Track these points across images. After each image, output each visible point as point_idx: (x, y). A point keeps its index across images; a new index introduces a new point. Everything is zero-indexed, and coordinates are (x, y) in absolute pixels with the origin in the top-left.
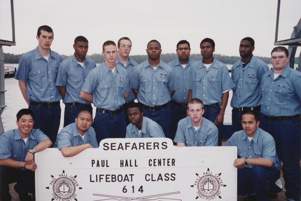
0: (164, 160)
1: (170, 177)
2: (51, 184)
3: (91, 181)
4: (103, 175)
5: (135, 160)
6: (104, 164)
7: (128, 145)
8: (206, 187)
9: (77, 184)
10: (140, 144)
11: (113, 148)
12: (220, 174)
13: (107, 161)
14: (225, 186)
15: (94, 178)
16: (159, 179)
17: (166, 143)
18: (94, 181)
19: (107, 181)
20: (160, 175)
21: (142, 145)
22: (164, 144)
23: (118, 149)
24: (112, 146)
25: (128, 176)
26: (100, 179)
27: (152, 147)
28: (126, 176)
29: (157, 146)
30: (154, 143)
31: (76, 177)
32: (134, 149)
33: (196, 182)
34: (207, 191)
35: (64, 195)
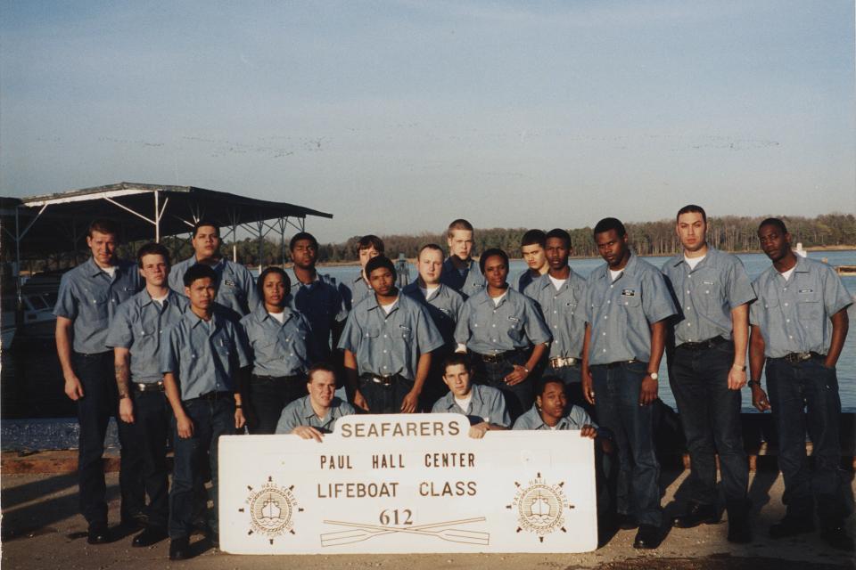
0: (454, 455)
1: (465, 488)
2: (247, 502)
3: (320, 496)
4: (342, 485)
5: (400, 456)
6: (343, 463)
7: (386, 427)
8: (535, 509)
9: (294, 501)
10: (408, 424)
11: (359, 433)
12: (562, 484)
13: (348, 457)
14: (573, 507)
15: (325, 491)
16: (444, 492)
17: (457, 424)
18: (324, 496)
19: (348, 496)
20: (447, 484)
21: (412, 427)
22: (453, 425)
23: (369, 435)
24: (357, 430)
25: (388, 485)
26: (337, 491)
27: (431, 431)
28: (384, 485)
30: (435, 424)
31: (292, 488)
32: (398, 435)
33: (516, 499)
34: (537, 517)
35: (271, 523)
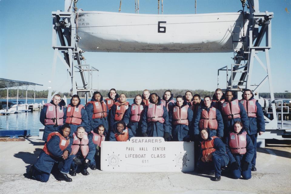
0: (160, 148)
1: (163, 156)
2: (108, 158)
4: (132, 155)
5: (147, 148)
6: (132, 149)
7: (143, 140)
9: (119, 158)
12: (186, 155)
14: (189, 160)
15: (127, 156)
16: (157, 157)
17: (161, 140)
19: (133, 157)
20: (158, 155)
21: (149, 140)
23: (139, 142)
24: (136, 141)
26: (130, 156)
27: (154, 141)
28: (142, 155)
29: (157, 141)
31: (119, 155)
32: (146, 142)
33: (175, 159)
34: (180, 163)
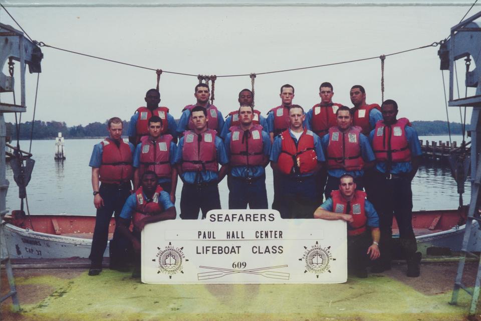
0: (271, 232)
1: (277, 249)
2: (157, 256)
3: (197, 253)
4: (210, 247)
5: (242, 232)
7: (234, 216)
8: (315, 260)
9: (183, 256)
10: (247, 215)
11: (220, 219)
12: (329, 248)
13: (213, 232)
14: (334, 259)
15: (200, 250)
16: (266, 251)
17: (273, 215)
18: (200, 253)
19: (213, 253)
20: (267, 247)
21: (249, 216)
22: (271, 216)
23: (225, 221)
24: (218, 218)
25: (235, 247)
26: (207, 250)
27: (259, 219)
28: (233, 247)
29: (264, 218)
30: (261, 215)
32: (241, 221)
33: (305, 255)
34: (316, 265)
35: (171, 267)
